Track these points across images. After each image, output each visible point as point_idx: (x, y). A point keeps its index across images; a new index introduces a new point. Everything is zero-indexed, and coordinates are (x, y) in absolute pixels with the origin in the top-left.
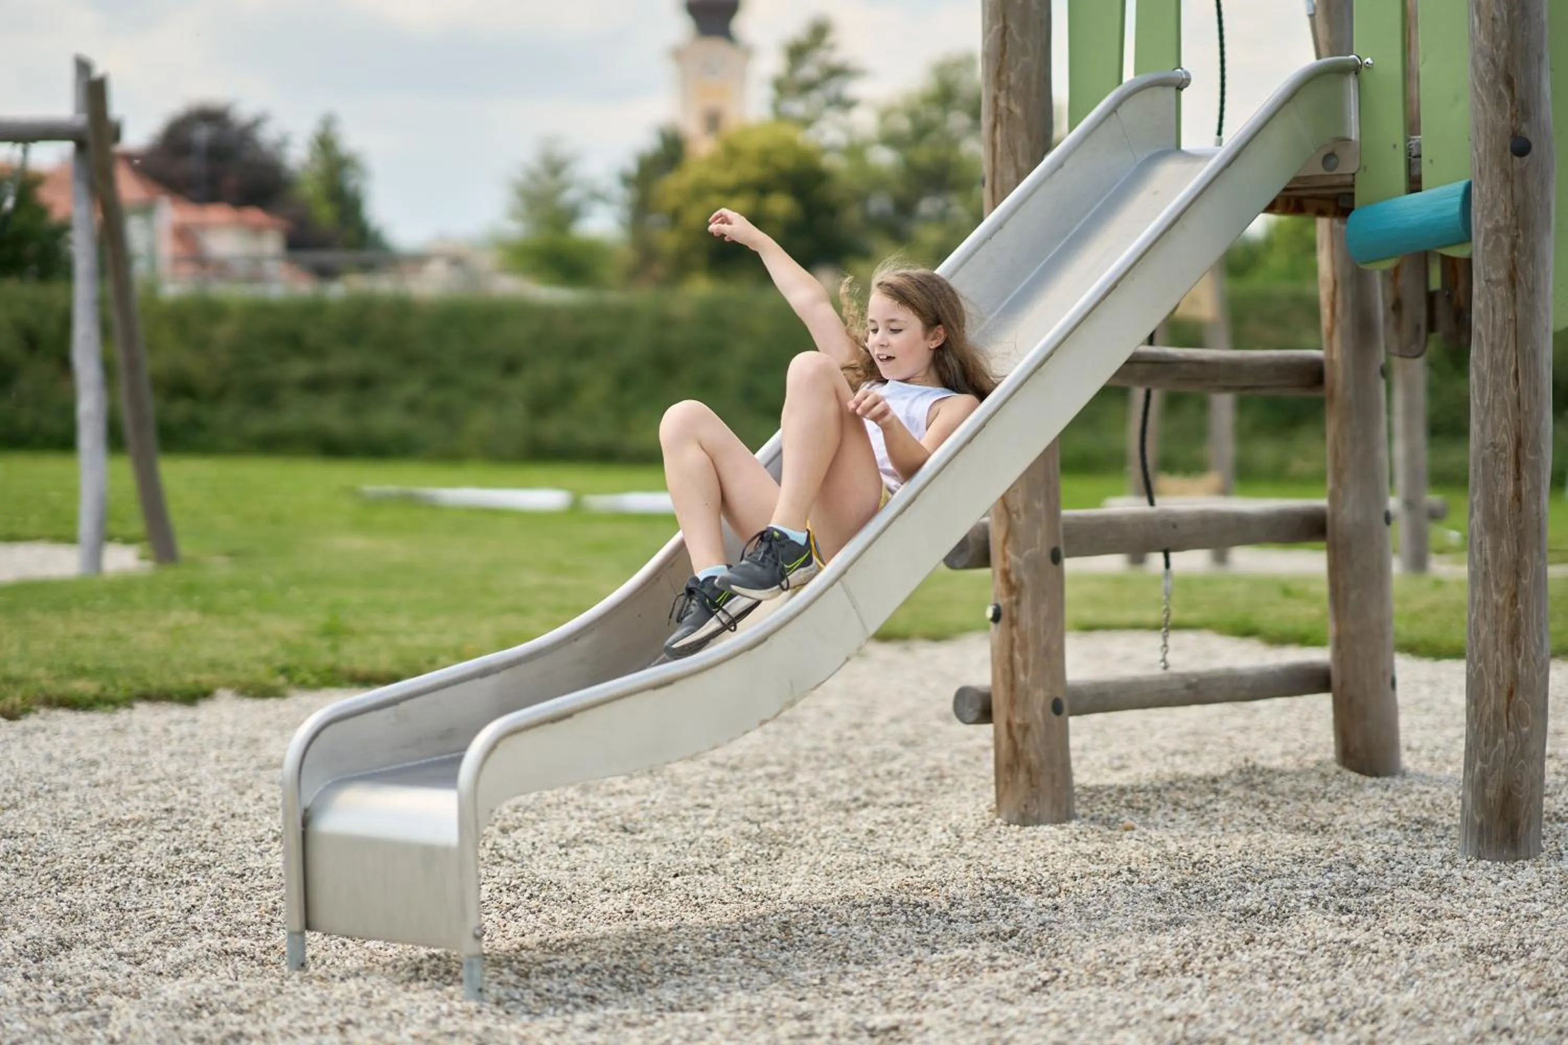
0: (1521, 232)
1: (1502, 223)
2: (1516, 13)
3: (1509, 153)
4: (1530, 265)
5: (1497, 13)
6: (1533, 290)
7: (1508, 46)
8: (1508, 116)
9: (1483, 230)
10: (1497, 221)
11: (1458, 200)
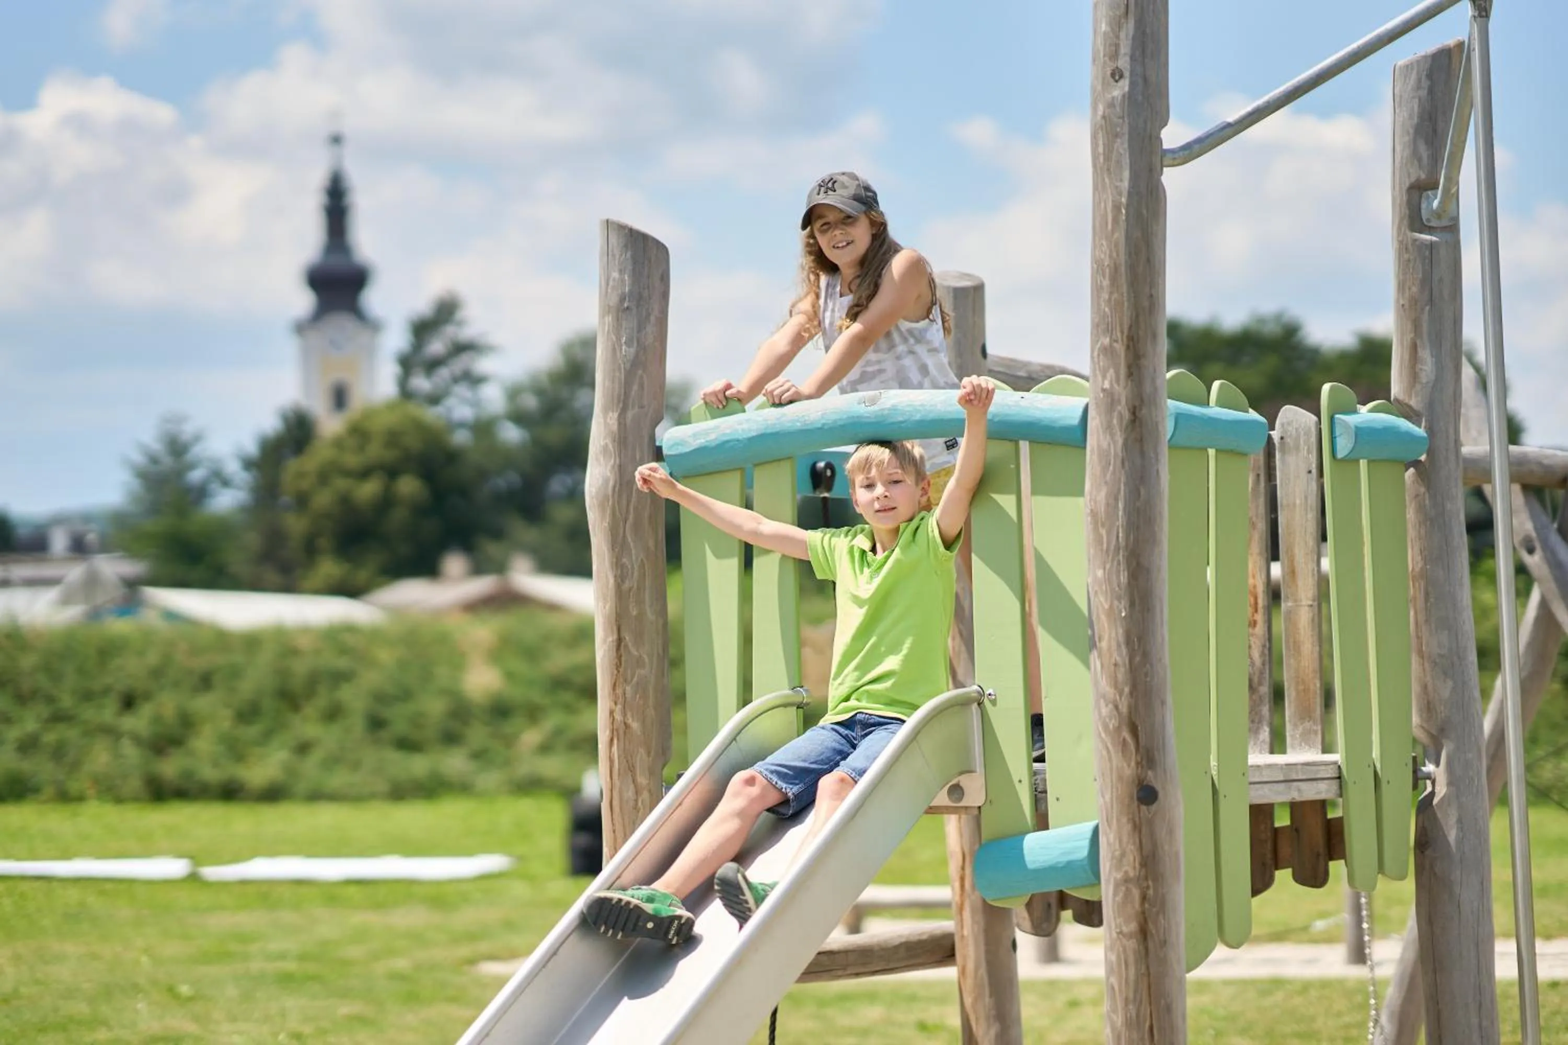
0: (1150, 883)
1: (1131, 874)
2: (1138, 659)
3: (1136, 803)
4: (1161, 917)
5: (1118, 658)
6: (1165, 942)
7: (1131, 693)
8: (1133, 764)
9: (1112, 881)
10: (1126, 872)
11: (1086, 843)
